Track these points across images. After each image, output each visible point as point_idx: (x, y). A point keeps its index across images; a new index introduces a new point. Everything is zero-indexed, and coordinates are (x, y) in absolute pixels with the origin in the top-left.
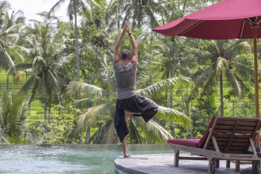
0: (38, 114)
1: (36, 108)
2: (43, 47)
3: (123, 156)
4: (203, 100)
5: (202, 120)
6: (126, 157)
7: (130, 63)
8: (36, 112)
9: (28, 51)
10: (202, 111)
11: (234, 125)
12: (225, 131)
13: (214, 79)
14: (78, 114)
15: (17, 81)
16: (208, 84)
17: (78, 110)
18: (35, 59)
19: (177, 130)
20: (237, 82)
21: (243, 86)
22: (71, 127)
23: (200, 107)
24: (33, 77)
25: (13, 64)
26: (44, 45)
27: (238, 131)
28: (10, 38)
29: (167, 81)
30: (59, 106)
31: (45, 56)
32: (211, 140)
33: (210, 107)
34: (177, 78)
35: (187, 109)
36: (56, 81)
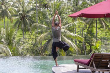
0: (20, 35)
1: (20, 32)
2: (23, 8)
3: (55, 66)
4: (89, 30)
5: (88, 38)
6: (57, 66)
7: (58, 27)
8: (20, 34)
9: (16, 9)
10: (89, 34)
11: (102, 57)
12: (98, 59)
13: (94, 21)
14: (37, 36)
15: (12, 22)
16: (91, 23)
17: (37, 35)
18: (19, 13)
19: (78, 42)
20: (103, 23)
21: (106, 24)
22: (34, 42)
23: (88, 33)
24: (18, 20)
25: (10, 15)
26: (23, 7)
27: (104, 59)
28: (9, 4)
29: (74, 23)
30: (29, 33)
31: (23, 11)
32: (92, 63)
33: (92, 33)
34: (78, 22)
35: (82, 33)
36: (28, 22)
